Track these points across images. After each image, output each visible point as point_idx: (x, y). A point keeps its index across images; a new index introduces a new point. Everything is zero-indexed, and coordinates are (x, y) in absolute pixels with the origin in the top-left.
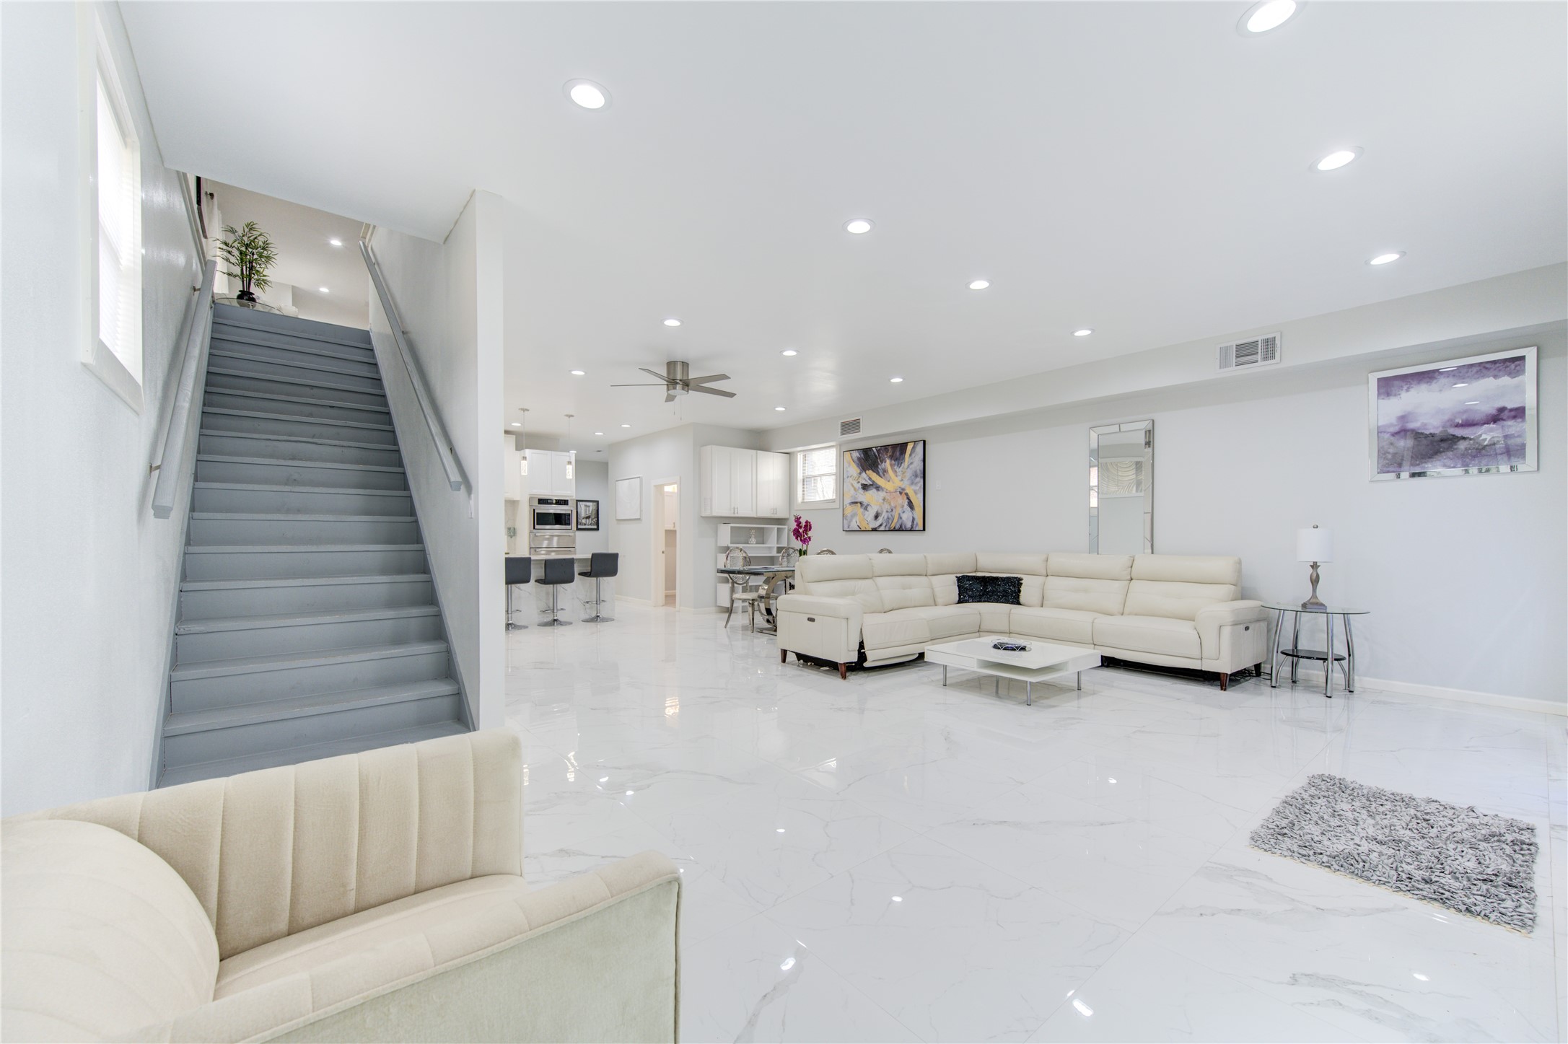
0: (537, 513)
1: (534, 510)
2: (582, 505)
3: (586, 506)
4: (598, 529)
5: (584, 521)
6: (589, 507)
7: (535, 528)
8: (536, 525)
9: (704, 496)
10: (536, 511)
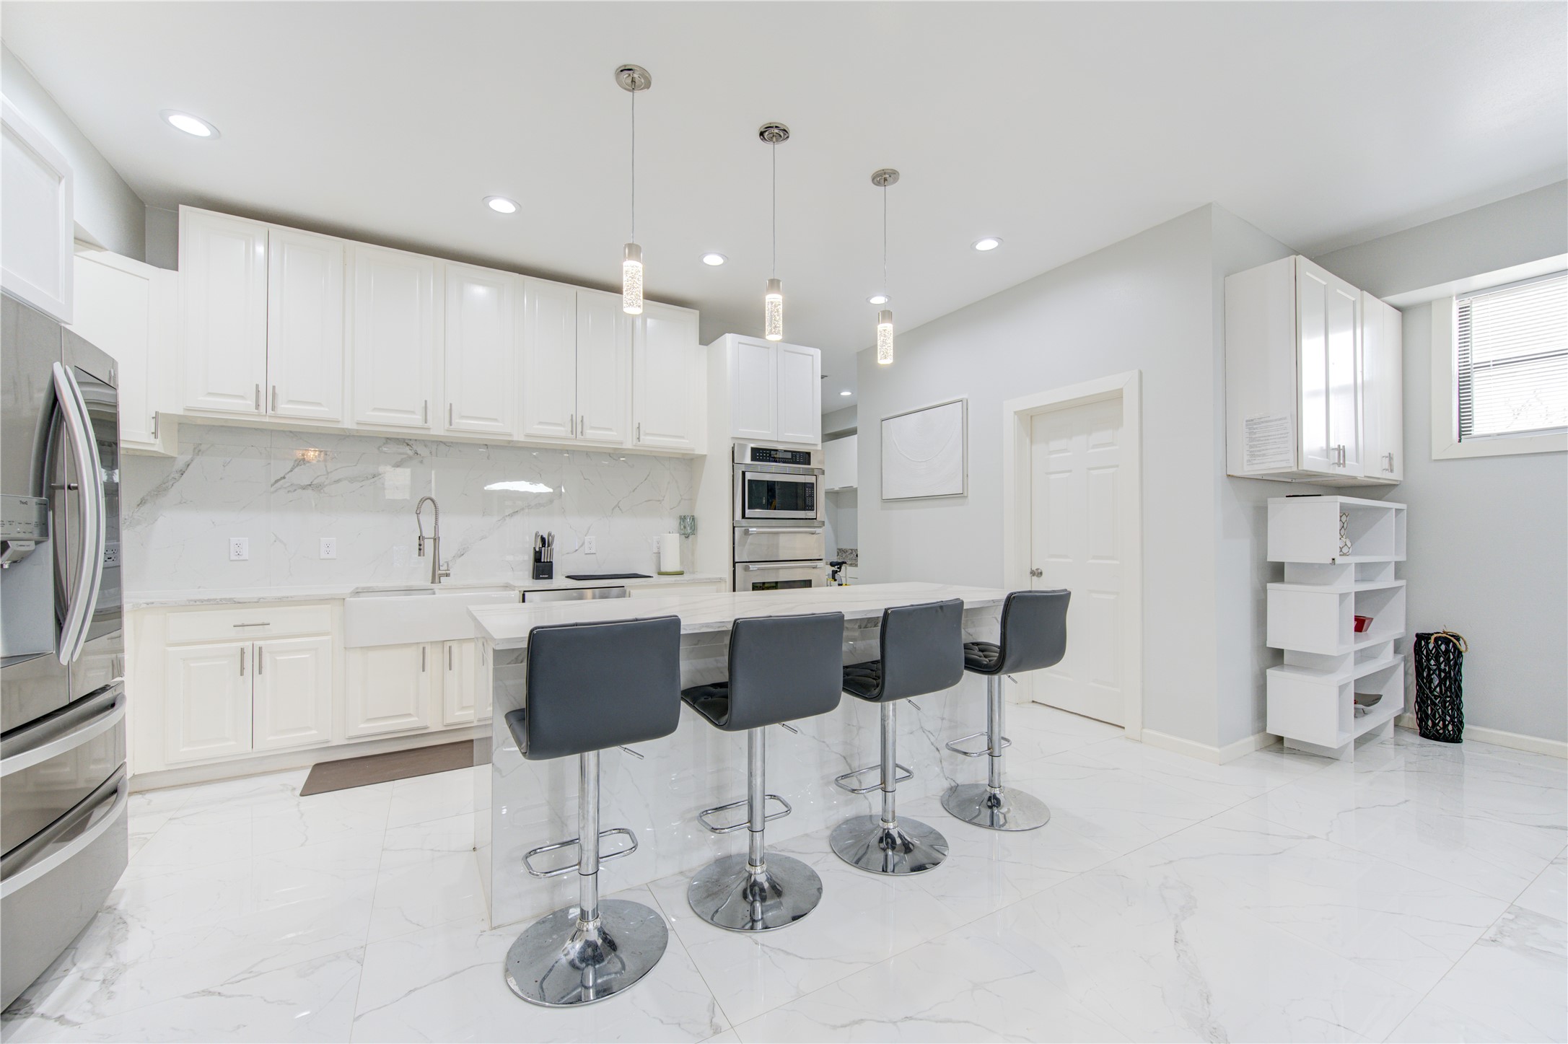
0: (751, 482)
1: (744, 473)
7: (746, 516)
8: (749, 508)
9: (1252, 420)
10: (748, 476)
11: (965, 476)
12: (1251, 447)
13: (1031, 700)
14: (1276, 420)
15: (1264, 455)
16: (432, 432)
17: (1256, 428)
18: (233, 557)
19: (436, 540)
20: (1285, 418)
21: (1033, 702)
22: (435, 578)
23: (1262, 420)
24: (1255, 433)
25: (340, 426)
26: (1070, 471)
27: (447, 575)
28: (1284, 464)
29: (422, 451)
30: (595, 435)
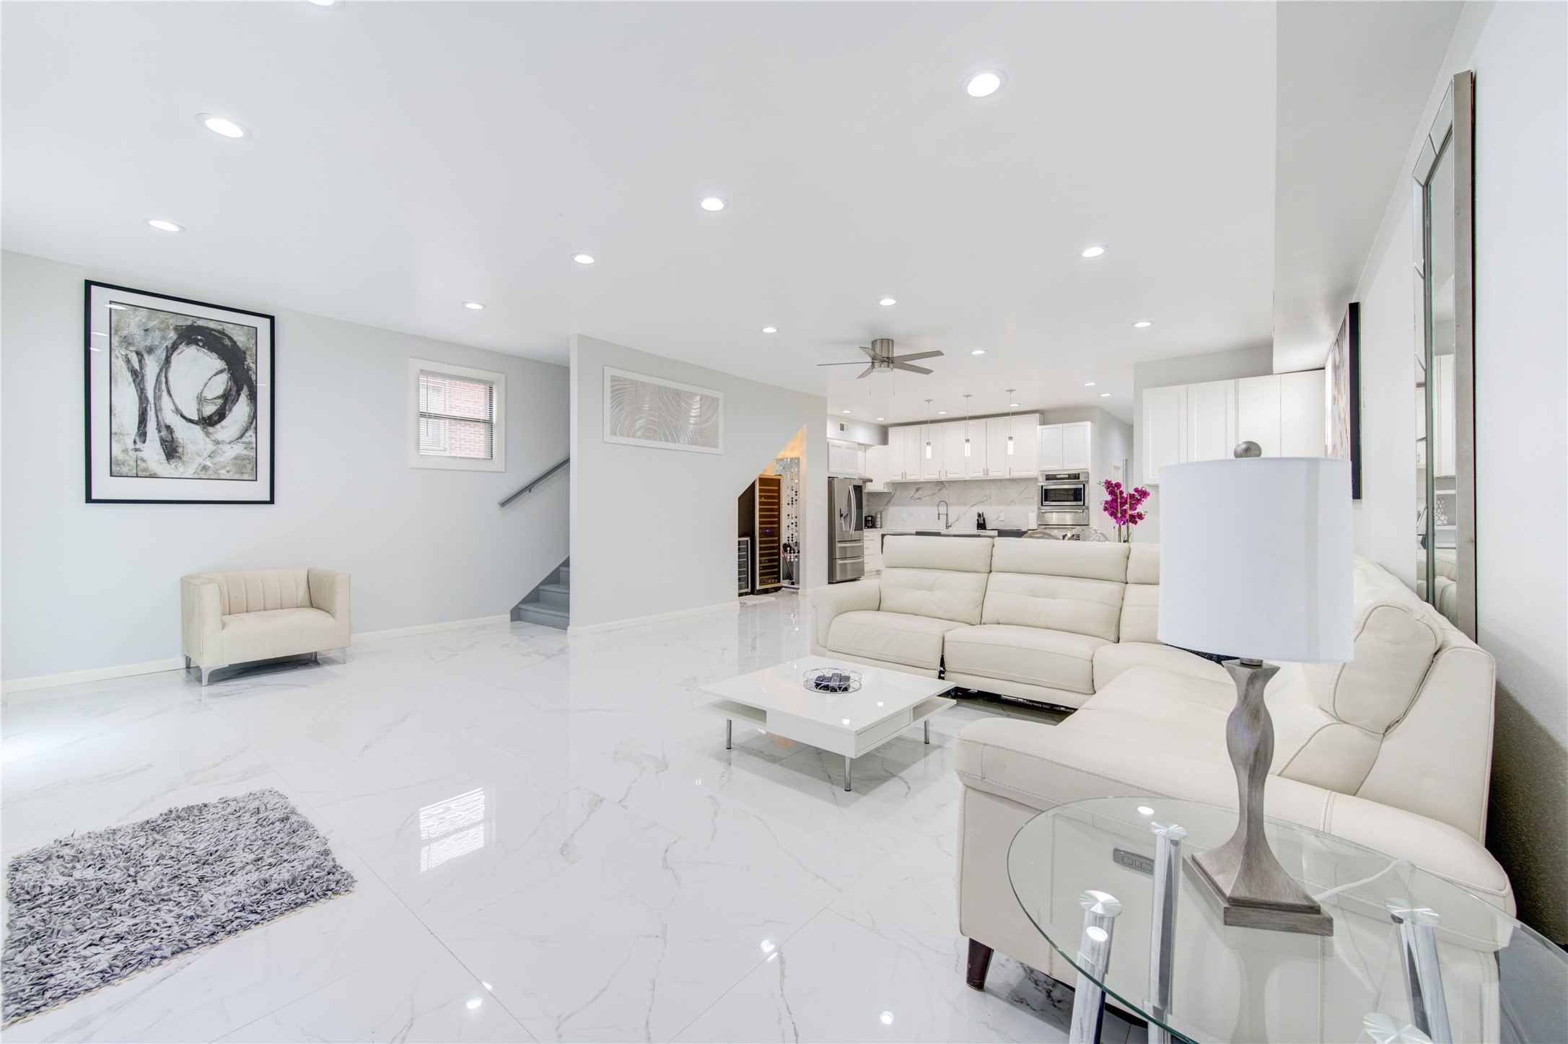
1: (1042, 486)
7: (1043, 505)
8: (1044, 502)
10: (1044, 488)
16: (943, 480)
18: (903, 519)
19: (947, 515)
22: (948, 526)
25: (920, 481)
30: (993, 475)
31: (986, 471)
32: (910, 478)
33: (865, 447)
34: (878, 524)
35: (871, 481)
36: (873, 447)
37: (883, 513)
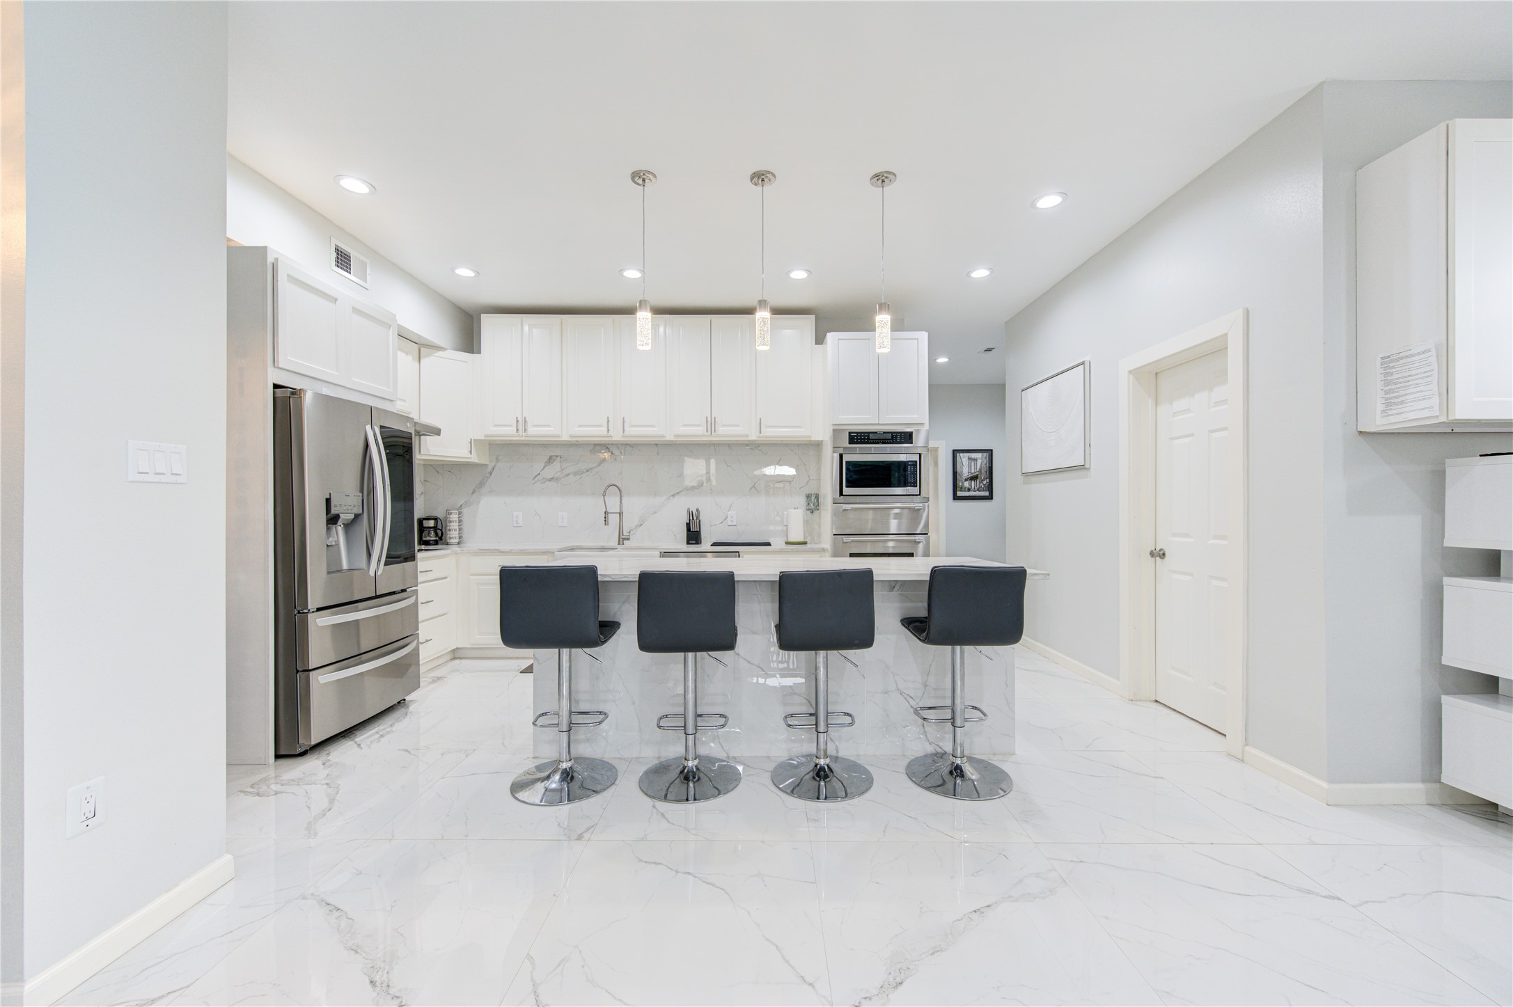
0: (847, 462)
1: (841, 456)
2: (963, 458)
3: (970, 459)
4: (990, 497)
5: (966, 484)
6: (975, 460)
7: (844, 494)
8: (847, 487)
9: (1389, 357)
10: (846, 458)
11: (1087, 446)
12: (1387, 392)
13: (1154, 699)
14: (1419, 354)
15: (1402, 402)
16: (614, 439)
17: (1393, 367)
18: (515, 525)
19: (621, 514)
20: (1429, 351)
21: (1157, 701)
22: (622, 540)
23: (1401, 355)
24: (1392, 374)
25: (560, 439)
26: (1192, 435)
27: (628, 539)
28: (1426, 414)
29: (616, 452)
30: (726, 431)
31: (711, 424)
32: (536, 431)
33: (421, 347)
34: (453, 535)
35: (437, 432)
36: (440, 353)
37: (465, 511)
